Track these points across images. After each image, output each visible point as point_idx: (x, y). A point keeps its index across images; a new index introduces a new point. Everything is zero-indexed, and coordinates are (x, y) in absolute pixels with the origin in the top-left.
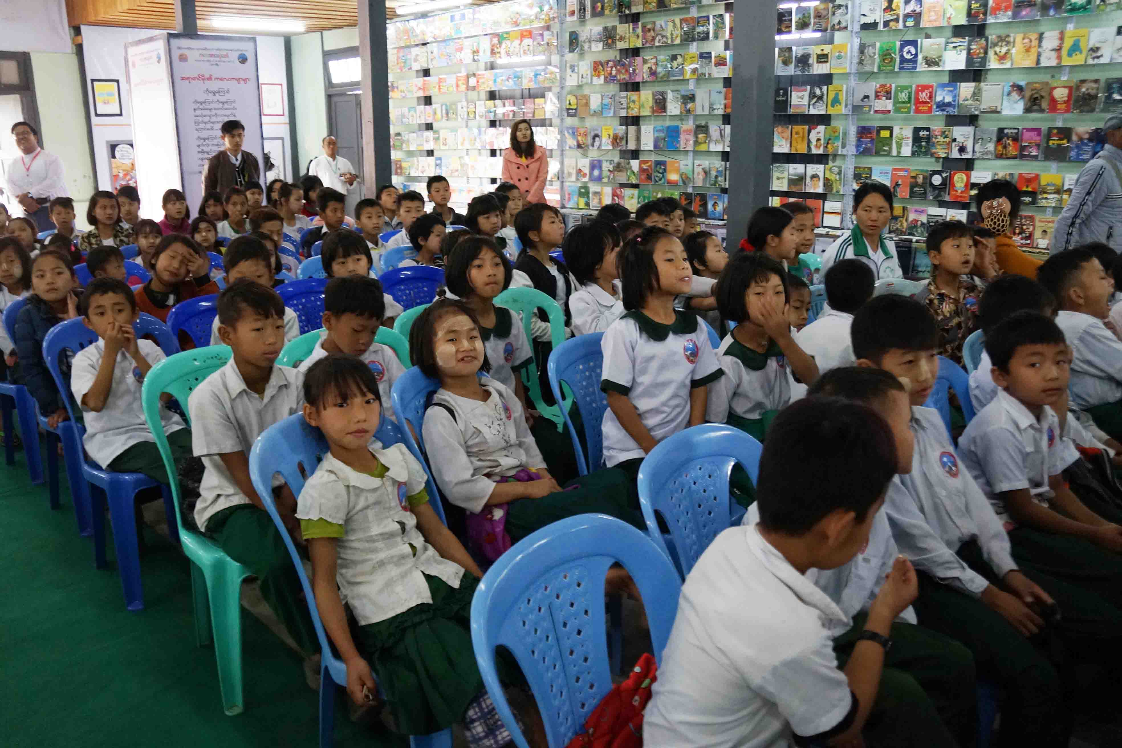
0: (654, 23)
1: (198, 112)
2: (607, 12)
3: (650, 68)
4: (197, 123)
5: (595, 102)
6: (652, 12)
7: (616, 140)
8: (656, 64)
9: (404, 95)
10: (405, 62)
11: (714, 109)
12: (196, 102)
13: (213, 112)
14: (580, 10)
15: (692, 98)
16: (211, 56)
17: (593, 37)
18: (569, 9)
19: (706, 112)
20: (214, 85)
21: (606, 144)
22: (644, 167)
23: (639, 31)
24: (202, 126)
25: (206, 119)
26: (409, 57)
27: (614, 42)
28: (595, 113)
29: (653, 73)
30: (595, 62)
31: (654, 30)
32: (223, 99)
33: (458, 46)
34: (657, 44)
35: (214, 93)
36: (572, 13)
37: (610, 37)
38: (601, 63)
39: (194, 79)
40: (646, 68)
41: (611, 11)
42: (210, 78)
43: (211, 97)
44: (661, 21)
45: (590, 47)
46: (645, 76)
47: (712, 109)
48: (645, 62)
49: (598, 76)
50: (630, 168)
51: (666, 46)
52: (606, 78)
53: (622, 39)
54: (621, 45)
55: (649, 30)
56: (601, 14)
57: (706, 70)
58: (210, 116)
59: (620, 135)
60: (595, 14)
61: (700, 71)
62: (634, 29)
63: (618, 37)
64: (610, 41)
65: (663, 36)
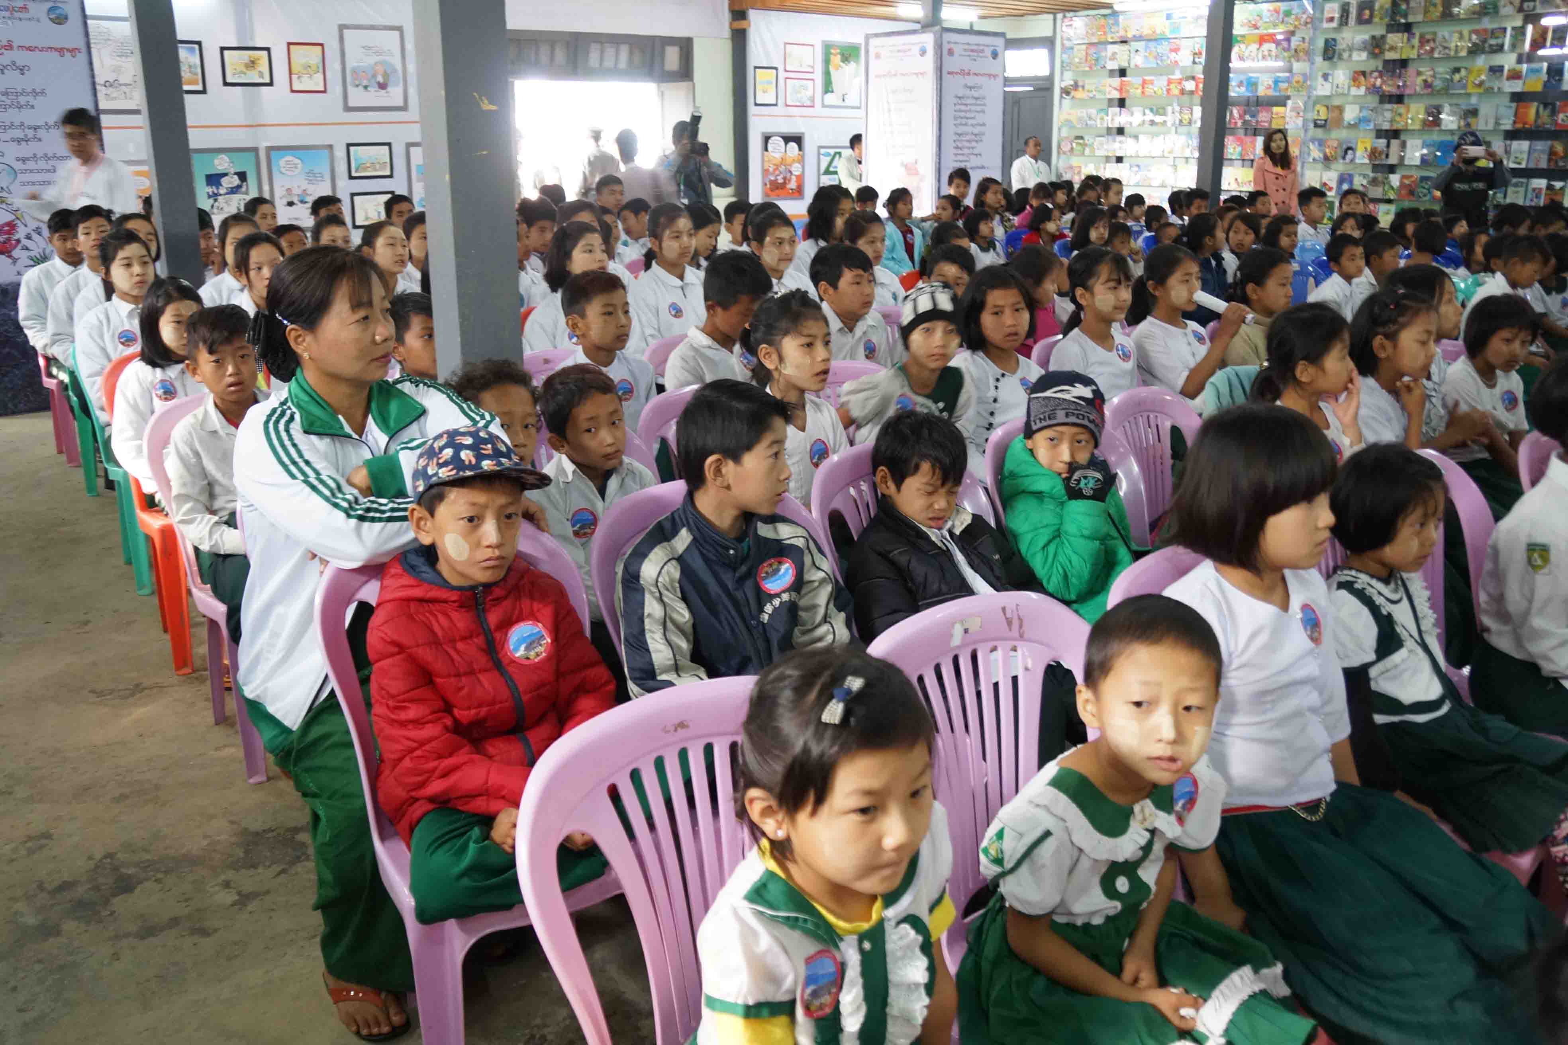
0: (1435, 34)
1: (958, 107)
2: (1376, 20)
3: (1425, 81)
4: (955, 118)
5: (1351, 114)
6: (1433, 21)
7: (1374, 154)
8: (1434, 76)
9: (1091, 95)
10: (1097, 60)
11: (1500, 124)
12: (957, 97)
13: (969, 107)
14: (1342, 16)
15: (1474, 113)
16: (972, 51)
17: (1356, 46)
18: (1327, 15)
19: (1491, 127)
20: (971, 80)
21: (1361, 157)
22: (1407, 182)
23: (1416, 41)
24: (959, 121)
25: (962, 114)
26: (1103, 54)
27: (1382, 52)
28: (1351, 126)
29: (1427, 85)
30: (1355, 72)
31: (1434, 40)
32: (976, 94)
33: (1174, 46)
34: (1436, 55)
35: (971, 88)
36: (1331, 19)
37: (1377, 46)
38: (1363, 73)
39: (957, 73)
40: (1419, 80)
41: (1381, 19)
42: (969, 74)
43: (968, 92)
44: (1444, 32)
45: (1350, 56)
46: (1418, 88)
47: (1497, 123)
48: (1419, 73)
49: (1358, 87)
50: (1389, 183)
51: (1448, 58)
52: (1367, 89)
53: (1392, 48)
54: (1390, 56)
55: (1428, 41)
56: (1369, 21)
57: (1496, 85)
58: (966, 111)
59: (1380, 149)
60: (1360, 21)
61: (1487, 85)
62: (1409, 40)
63: (1387, 47)
64: (1377, 51)
65: (1445, 48)
